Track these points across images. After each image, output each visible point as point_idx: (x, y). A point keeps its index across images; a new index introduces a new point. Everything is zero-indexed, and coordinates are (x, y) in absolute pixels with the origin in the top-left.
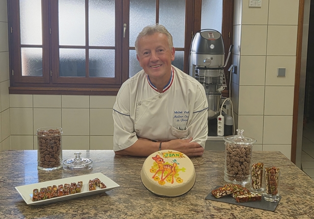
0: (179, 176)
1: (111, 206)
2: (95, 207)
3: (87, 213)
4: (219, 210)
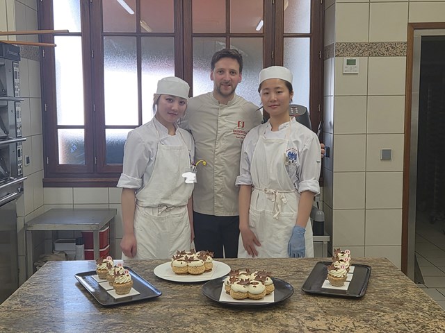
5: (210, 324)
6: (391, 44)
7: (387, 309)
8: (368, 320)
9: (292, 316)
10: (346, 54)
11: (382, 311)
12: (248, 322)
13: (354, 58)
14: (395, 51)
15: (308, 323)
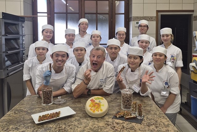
0: (101, 108)
2: (65, 124)
3: (61, 127)
4: (118, 124)
10: (136, 20)
14: (152, 19)
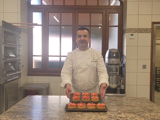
1: (75, 116)
5: (83, 114)
6: (146, 29)
7: (147, 112)
8: (140, 115)
9: (113, 113)
10: (130, 32)
11: (145, 113)
12: (97, 114)
13: (133, 33)
14: (147, 31)
15: (119, 115)
